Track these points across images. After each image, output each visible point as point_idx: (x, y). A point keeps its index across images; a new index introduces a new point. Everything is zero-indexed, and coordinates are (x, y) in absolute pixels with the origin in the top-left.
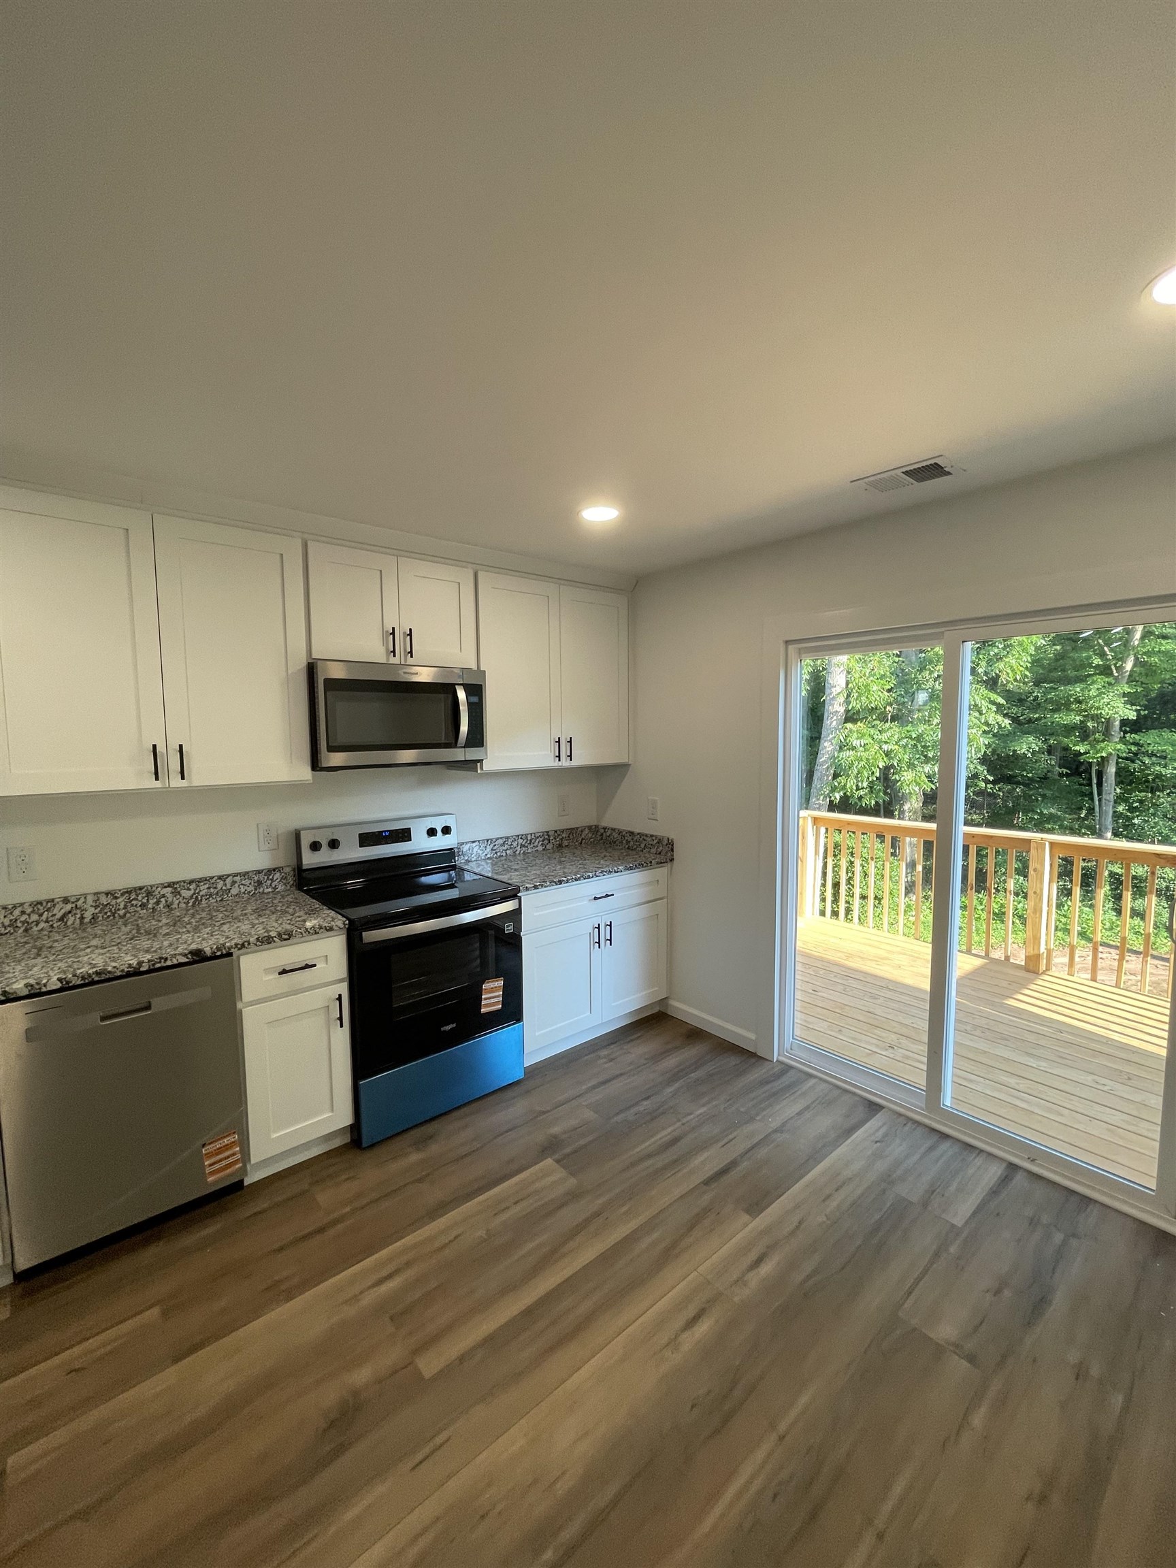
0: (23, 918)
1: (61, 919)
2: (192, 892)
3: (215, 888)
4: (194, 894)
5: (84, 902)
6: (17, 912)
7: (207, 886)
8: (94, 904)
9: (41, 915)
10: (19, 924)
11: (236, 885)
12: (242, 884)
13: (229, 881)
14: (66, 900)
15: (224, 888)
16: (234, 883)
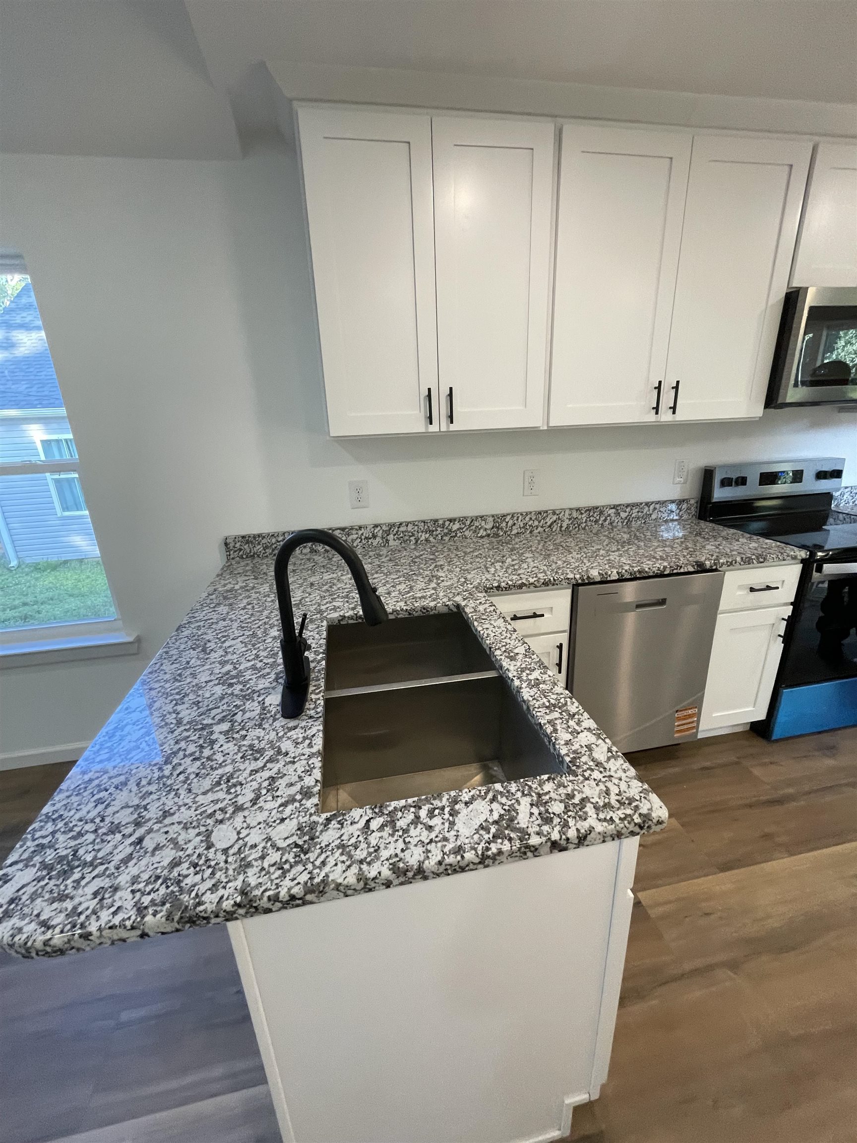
0: (530, 523)
1: (550, 526)
2: (627, 514)
3: (642, 512)
4: (628, 516)
5: (564, 515)
6: (527, 519)
7: (637, 510)
8: (569, 517)
9: (539, 522)
10: (528, 527)
11: (656, 511)
12: (660, 511)
13: (652, 507)
14: (554, 513)
15: (648, 513)
16: (655, 509)
